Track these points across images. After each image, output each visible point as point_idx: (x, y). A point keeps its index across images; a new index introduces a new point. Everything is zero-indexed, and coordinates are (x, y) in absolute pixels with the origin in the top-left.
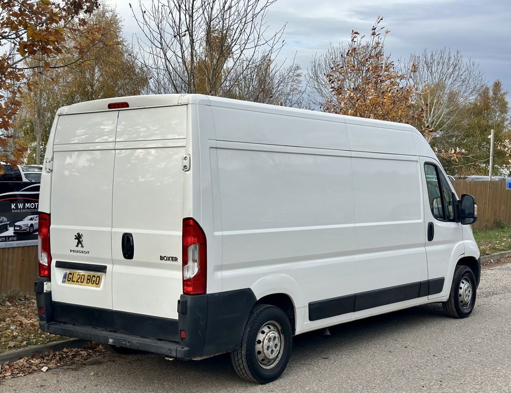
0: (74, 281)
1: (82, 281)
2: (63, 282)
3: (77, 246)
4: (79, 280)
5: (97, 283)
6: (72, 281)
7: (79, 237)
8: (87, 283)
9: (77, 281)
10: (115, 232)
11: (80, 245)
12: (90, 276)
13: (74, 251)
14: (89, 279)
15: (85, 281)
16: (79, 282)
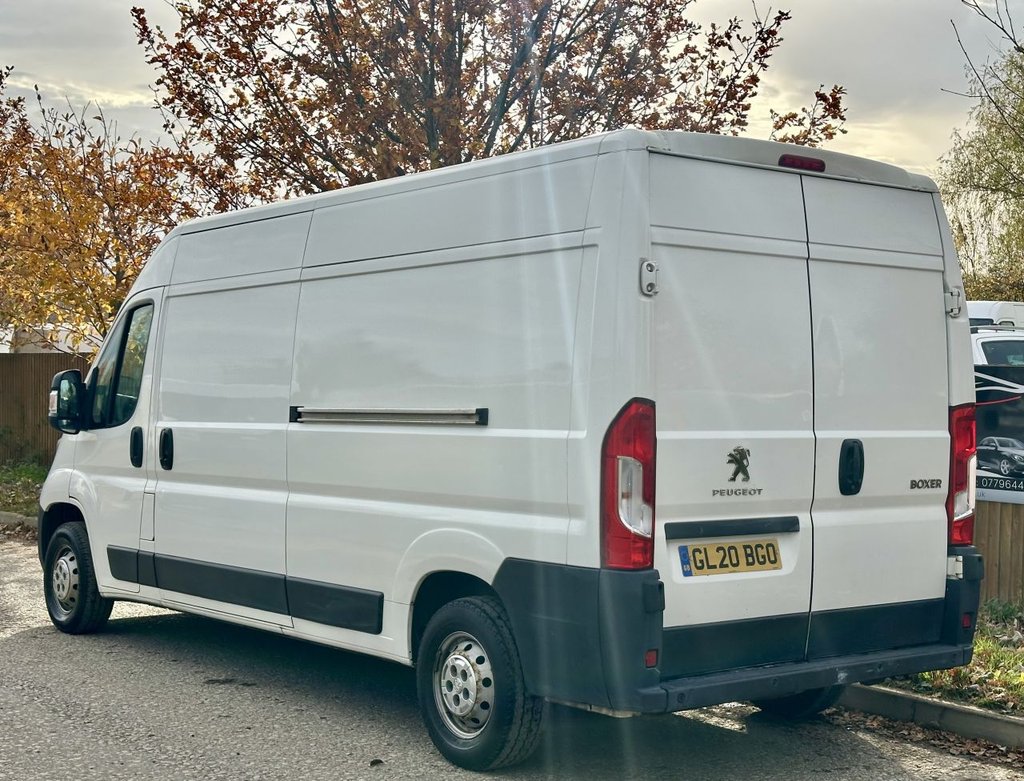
0: (715, 567)
1: (735, 562)
2: (687, 574)
3: (733, 479)
4: (727, 561)
5: (772, 559)
6: (710, 567)
7: (739, 459)
8: (748, 564)
9: (722, 565)
10: (826, 440)
11: (740, 476)
12: (749, 547)
13: (721, 493)
14: (751, 555)
15: (743, 560)
16: (727, 566)
